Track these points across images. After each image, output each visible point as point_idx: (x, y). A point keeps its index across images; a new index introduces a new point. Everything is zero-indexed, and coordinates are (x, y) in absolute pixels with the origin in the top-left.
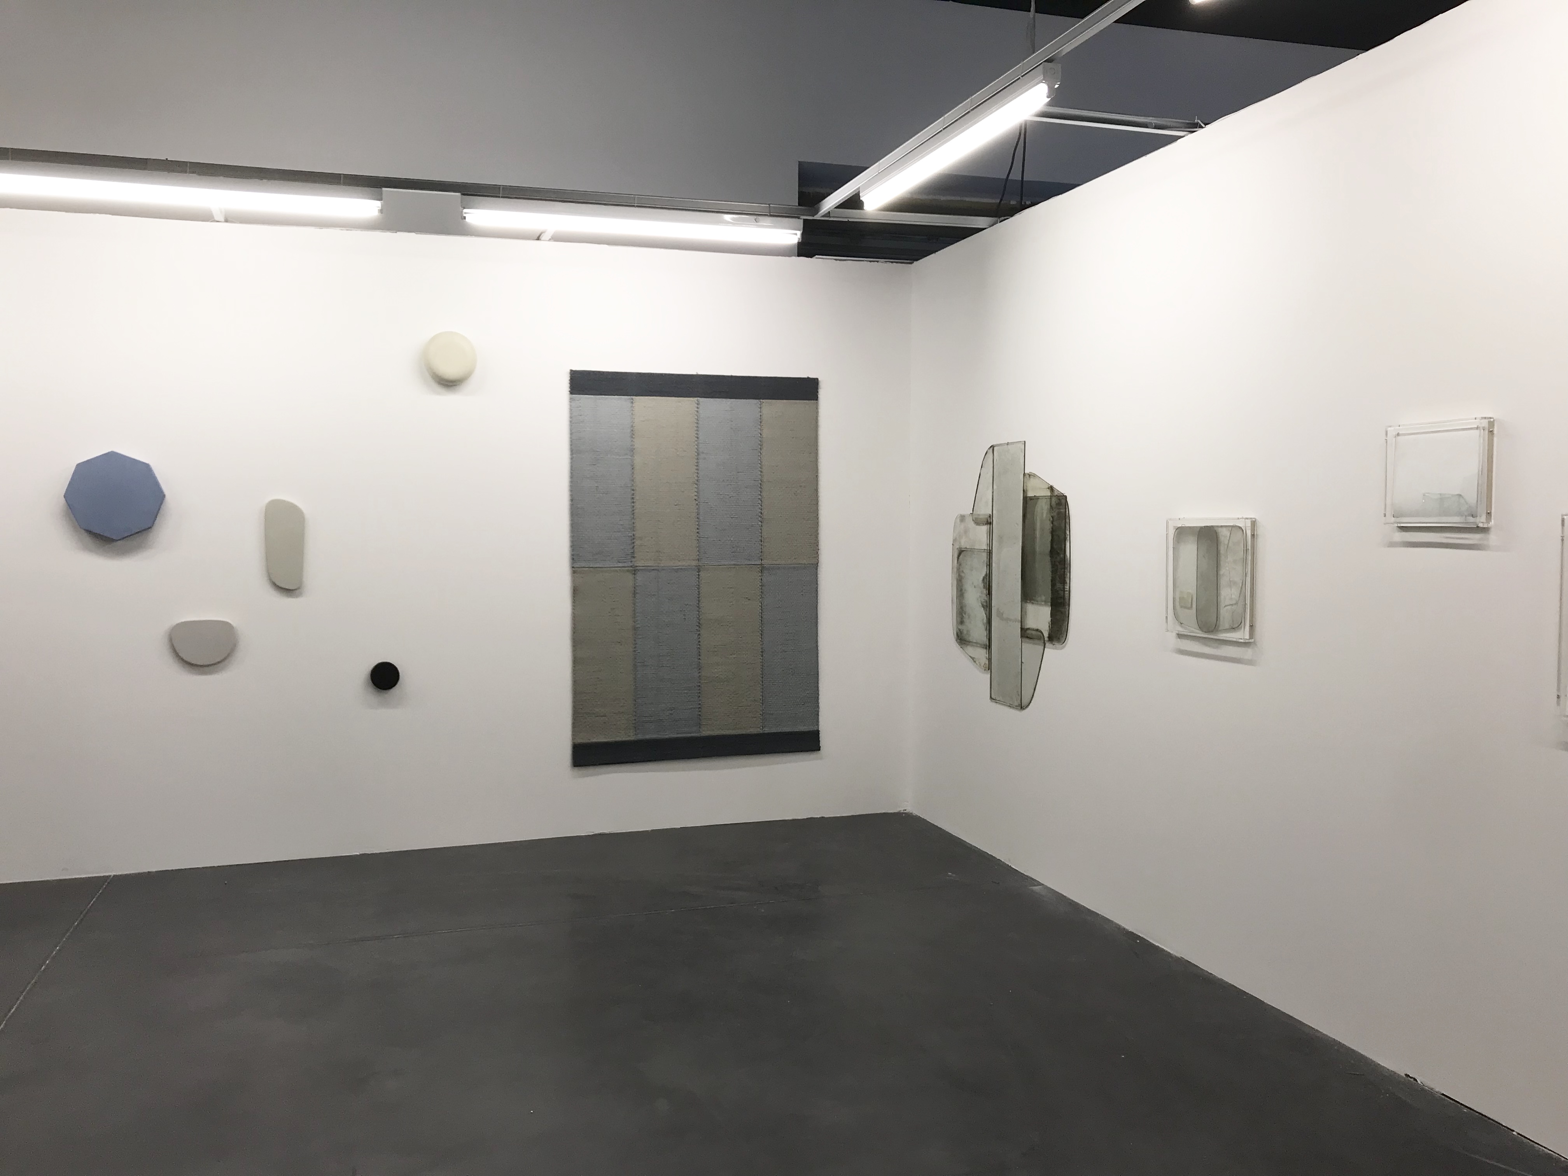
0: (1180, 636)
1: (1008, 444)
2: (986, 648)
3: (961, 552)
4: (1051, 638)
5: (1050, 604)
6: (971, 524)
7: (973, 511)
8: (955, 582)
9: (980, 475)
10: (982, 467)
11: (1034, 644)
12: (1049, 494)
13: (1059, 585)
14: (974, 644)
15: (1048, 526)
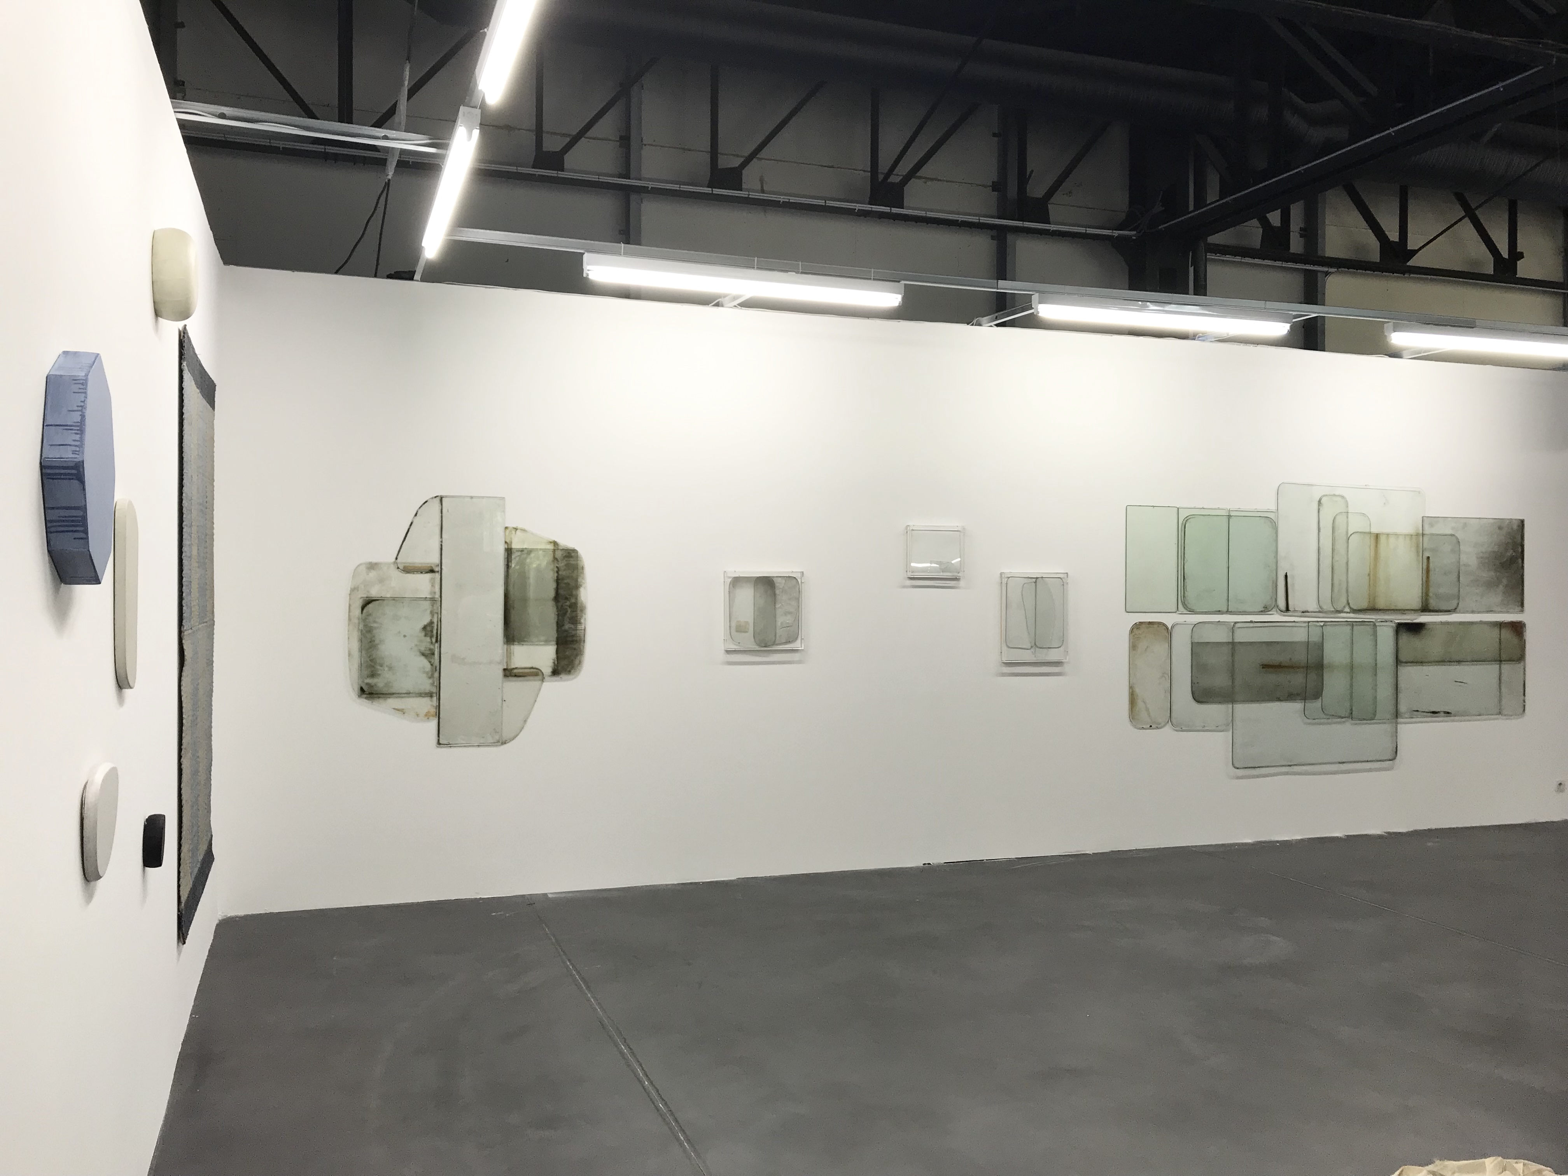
0: (728, 652)
1: (472, 497)
2: (431, 696)
3: (368, 602)
4: (555, 672)
5: (554, 643)
6: (396, 574)
7: (396, 559)
8: (356, 635)
9: (412, 523)
10: (416, 515)
11: (528, 681)
12: (551, 547)
13: (567, 626)
14: (403, 695)
15: (550, 576)
